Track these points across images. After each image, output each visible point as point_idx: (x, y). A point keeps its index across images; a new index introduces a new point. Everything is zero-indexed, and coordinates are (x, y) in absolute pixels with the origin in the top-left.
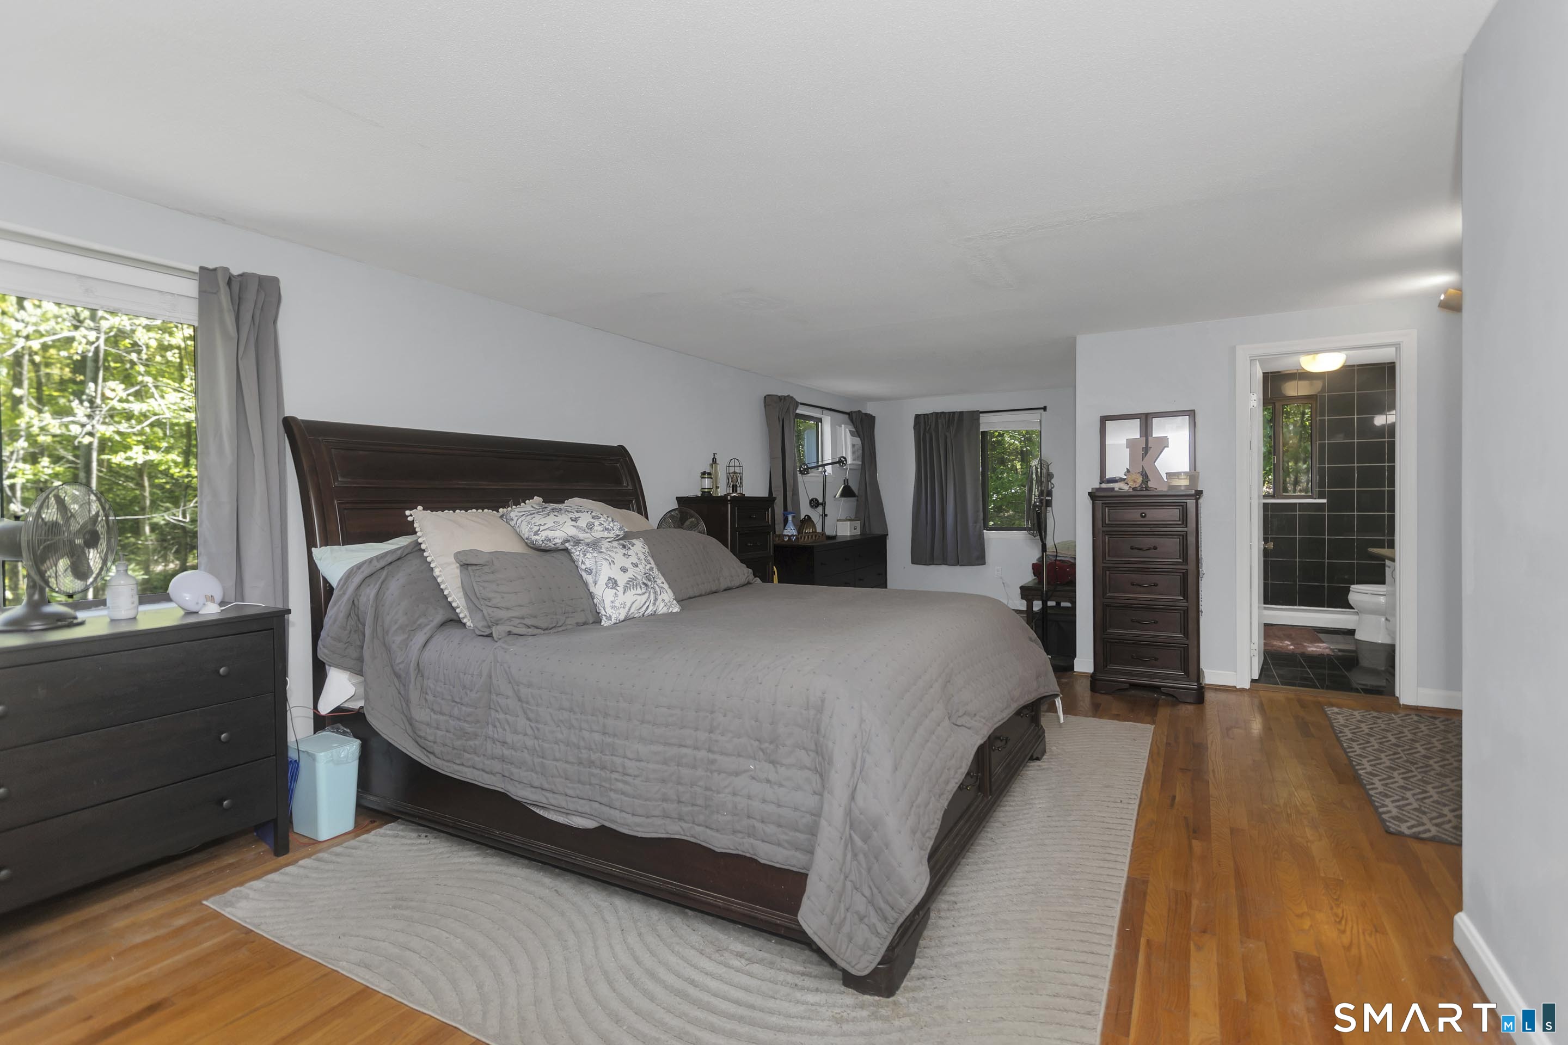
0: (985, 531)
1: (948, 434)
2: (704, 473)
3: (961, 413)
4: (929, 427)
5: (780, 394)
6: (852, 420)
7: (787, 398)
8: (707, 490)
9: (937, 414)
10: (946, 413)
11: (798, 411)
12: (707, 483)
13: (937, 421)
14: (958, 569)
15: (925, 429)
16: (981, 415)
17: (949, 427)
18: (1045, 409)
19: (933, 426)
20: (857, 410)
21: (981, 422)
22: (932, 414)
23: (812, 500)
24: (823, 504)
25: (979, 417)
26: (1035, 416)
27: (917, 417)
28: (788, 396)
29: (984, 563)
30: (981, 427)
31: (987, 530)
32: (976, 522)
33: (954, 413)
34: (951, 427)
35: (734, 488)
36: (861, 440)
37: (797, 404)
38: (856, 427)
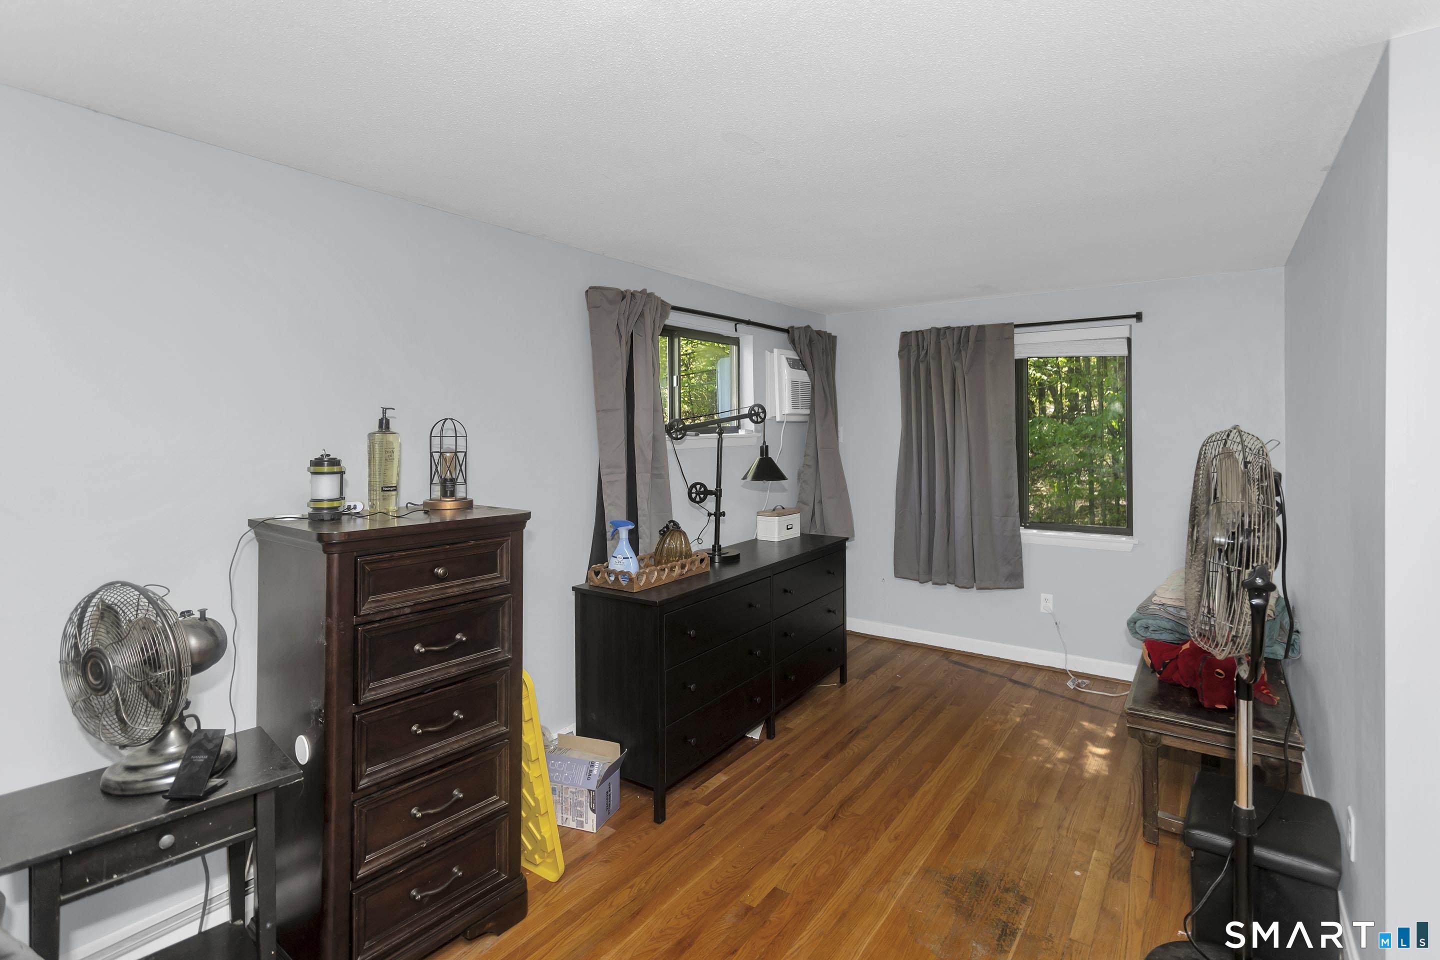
0: (1023, 531)
1: (957, 364)
2: (317, 463)
3: (981, 328)
4: (924, 352)
5: (623, 288)
6: (793, 342)
7: (638, 296)
8: (325, 505)
9: (938, 330)
10: (954, 329)
11: (668, 322)
12: (326, 487)
13: (938, 343)
14: (974, 595)
15: (918, 356)
16: (1016, 330)
17: (959, 351)
18: (1138, 317)
19: (932, 350)
20: (804, 325)
21: (1015, 343)
22: (930, 330)
23: (694, 485)
24: (718, 494)
25: (1013, 334)
26: (1121, 330)
27: (905, 335)
28: (644, 292)
29: (1021, 586)
30: (1016, 350)
31: (1026, 527)
32: (1006, 515)
33: (968, 328)
34: (963, 353)
35: (448, 487)
36: (809, 375)
37: (665, 308)
38: (799, 353)
